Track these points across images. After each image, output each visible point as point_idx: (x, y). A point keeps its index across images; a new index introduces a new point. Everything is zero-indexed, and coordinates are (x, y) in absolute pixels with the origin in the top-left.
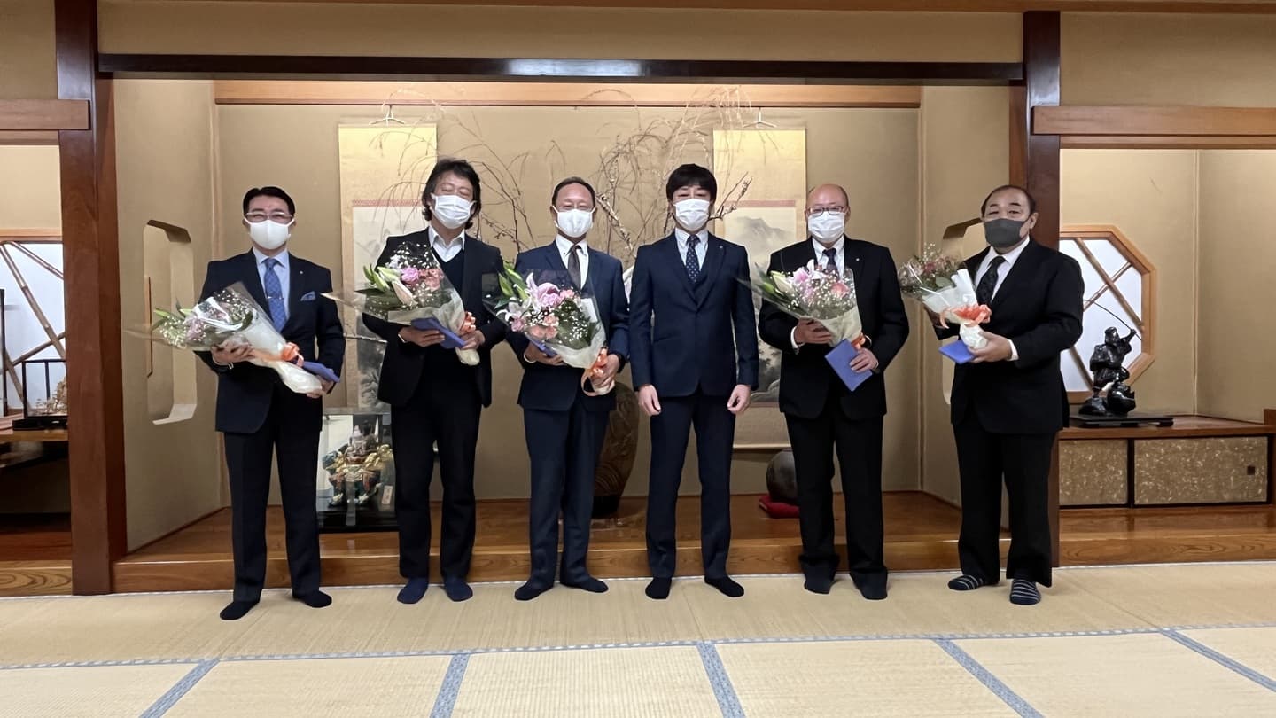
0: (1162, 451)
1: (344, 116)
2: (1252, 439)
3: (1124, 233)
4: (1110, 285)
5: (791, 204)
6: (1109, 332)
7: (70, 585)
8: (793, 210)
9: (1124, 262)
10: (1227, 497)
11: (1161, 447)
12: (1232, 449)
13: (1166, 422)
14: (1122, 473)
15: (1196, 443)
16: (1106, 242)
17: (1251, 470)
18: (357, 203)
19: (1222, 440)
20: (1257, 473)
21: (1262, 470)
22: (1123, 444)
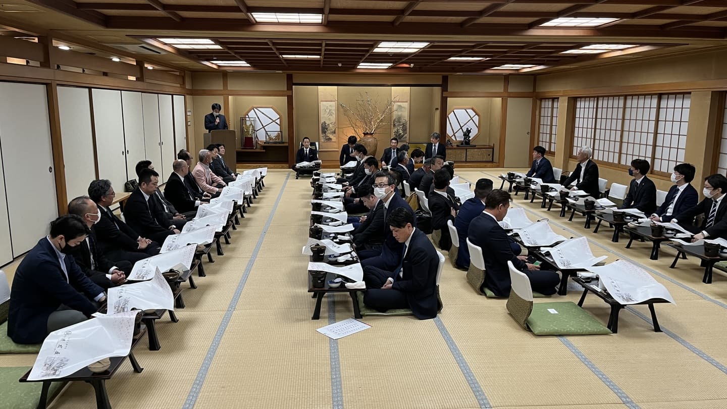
2: (490, 149)
3: (475, 108)
4: (471, 119)
5: (406, 102)
6: (467, 128)
8: (407, 103)
9: (475, 114)
10: (484, 160)
11: (472, 150)
12: (486, 151)
13: (475, 146)
14: (465, 155)
15: (478, 150)
16: (471, 110)
17: (489, 155)
18: (322, 101)
19: (484, 149)
21: (491, 155)
22: (465, 150)
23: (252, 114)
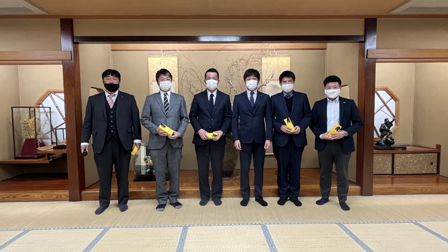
0: (403, 157)
1: (150, 54)
2: (432, 154)
3: (391, 88)
4: (385, 105)
6: (386, 120)
7: (68, 198)
9: (390, 97)
10: (424, 172)
12: (426, 157)
13: (404, 148)
14: (390, 164)
15: (414, 155)
16: (384, 91)
17: (432, 164)
19: (423, 154)
20: (434, 165)
21: (435, 164)
22: (391, 155)
23: (47, 102)
